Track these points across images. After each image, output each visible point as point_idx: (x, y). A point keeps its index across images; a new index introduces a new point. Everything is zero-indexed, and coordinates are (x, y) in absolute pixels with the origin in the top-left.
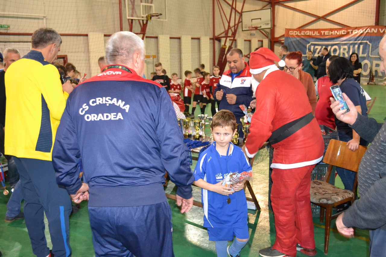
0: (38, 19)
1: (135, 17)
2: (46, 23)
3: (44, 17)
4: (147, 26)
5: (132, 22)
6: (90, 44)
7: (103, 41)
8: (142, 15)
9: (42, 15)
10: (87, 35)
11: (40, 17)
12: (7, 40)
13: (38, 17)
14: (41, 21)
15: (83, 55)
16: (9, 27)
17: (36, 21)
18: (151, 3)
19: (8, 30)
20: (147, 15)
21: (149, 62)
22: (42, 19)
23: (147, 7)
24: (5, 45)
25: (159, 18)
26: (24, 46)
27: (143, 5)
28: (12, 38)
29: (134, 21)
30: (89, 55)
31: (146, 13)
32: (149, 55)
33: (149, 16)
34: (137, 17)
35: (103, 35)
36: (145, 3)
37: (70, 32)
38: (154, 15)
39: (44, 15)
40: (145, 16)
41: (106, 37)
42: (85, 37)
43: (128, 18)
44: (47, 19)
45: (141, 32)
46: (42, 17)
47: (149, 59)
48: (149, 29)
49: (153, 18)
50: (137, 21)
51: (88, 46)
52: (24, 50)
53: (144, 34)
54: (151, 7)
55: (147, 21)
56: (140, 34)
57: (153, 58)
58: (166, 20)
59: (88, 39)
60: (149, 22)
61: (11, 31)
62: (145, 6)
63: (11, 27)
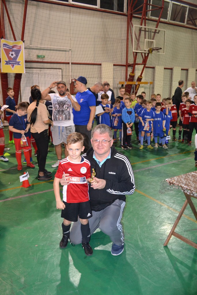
0: (66, 51)
1: (139, 50)
2: (71, 54)
3: (70, 50)
4: (148, 58)
5: (136, 55)
6: (103, 71)
7: (112, 69)
8: (145, 49)
9: (69, 48)
10: (100, 65)
11: (67, 50)
12: (42, 67)
13: (65, 50)
14: (67, 53)
15: (96, 80)
16: (44, 57)
17: (64, 52)
18: (153, 39)
19: (44, 60)
20: (149, 49)
21: (146, 87)
22: (69, 51)
23: (149, 42)
24: (40, 71)
25: (158, 52)
26: (54, 72)
27: (146, 41)
28: (46, 65)
29: (138, 53)
30: (101, 80)
31: (148, 48)
32: (147, 81)
33: (150, 50)
34: (141, 50)
35: (113, 65)
36: (148, 39)
37: (88, 62)
38: (155, 49)
39: (70, 48)
40: (147, 50)
41: (114, 66)
42: (99, 66)
43: (134, 51)
44: (72, 51)
45: (142, 63)
46: (69, 50)
47: (147, 85)
48: (149, 60)
49: (153, 52)
50: (140, 53)
51: (101, 73)
52: (54, 75)
53: (145, 65)
54: (152, 42)
55: (148, 54)
56: (142, 64)
57: (150, 85)
58: (164, 54)
59: (101, 68)
60: (150, 54)
61: (46, 60)
62: (148, 41)
63: (45, 57)
